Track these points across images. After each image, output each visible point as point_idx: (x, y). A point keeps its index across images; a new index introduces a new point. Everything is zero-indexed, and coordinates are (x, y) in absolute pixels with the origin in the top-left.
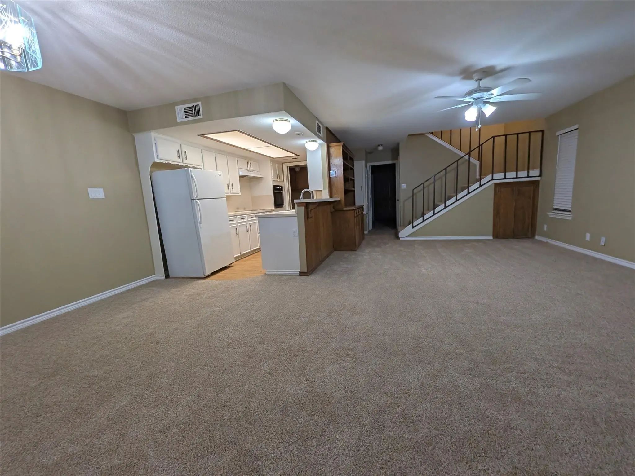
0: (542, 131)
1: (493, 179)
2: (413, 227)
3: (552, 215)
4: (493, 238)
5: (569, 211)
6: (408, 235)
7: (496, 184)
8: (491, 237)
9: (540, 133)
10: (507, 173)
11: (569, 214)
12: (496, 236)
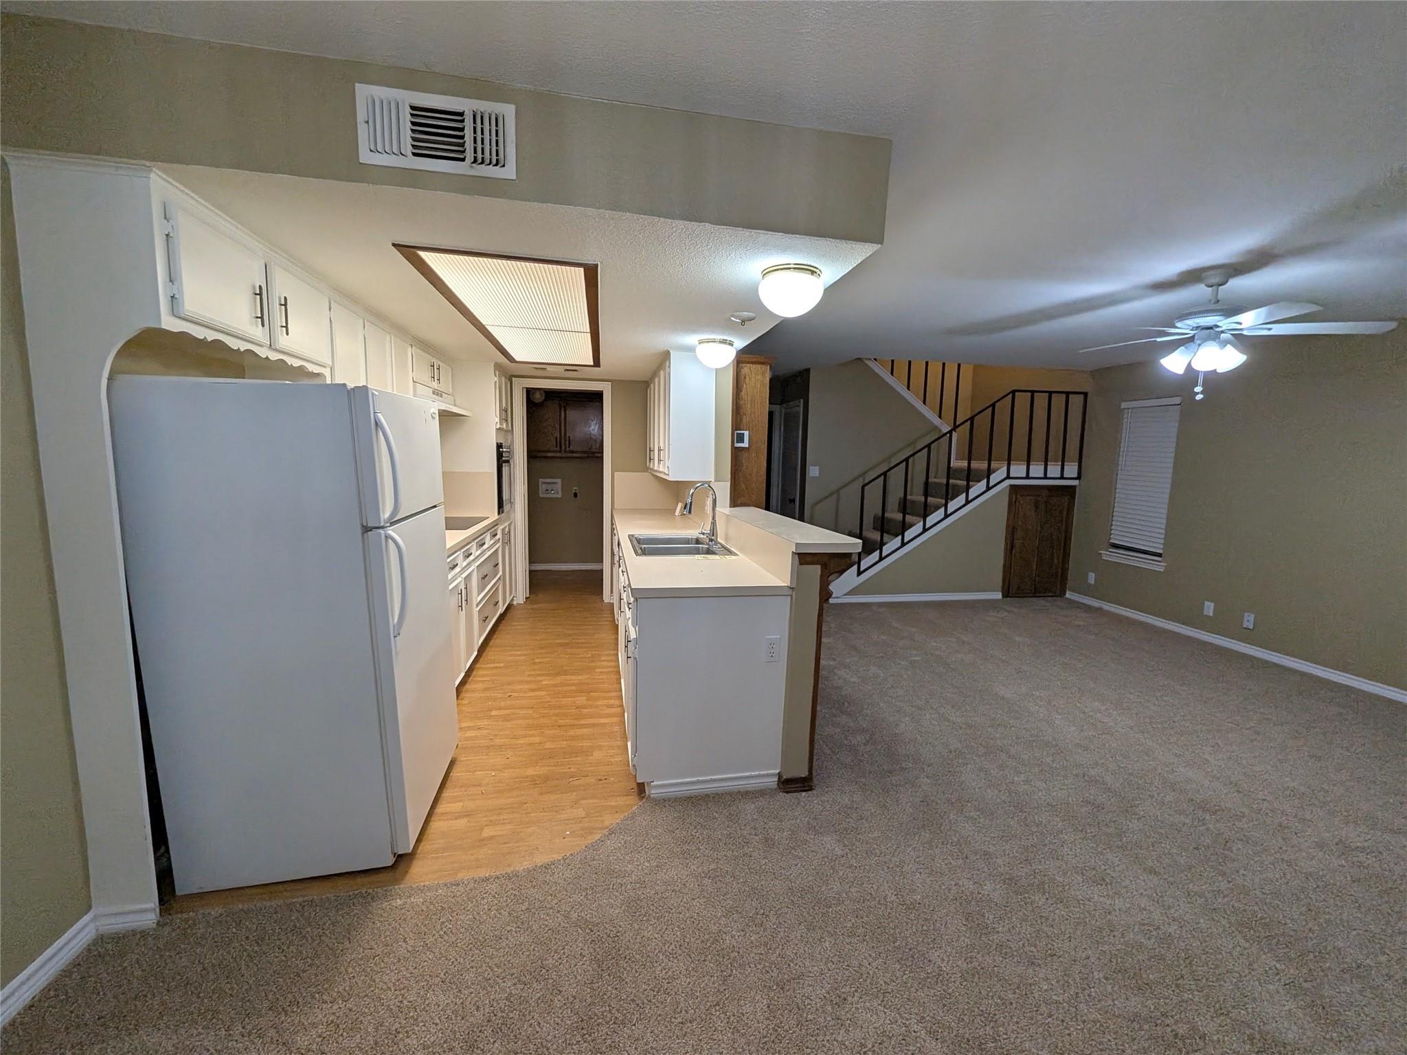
0: (1086, 394)
1: (1008, 477)
2: (859, 573)
3: (1110, 556)
4: (1003, 596)
5: (1160, 555)
6: (846, 592)
7: (1012, 487)
8: (999, 596)
9: (1082, 397)
10: (1031, 467)
11: (1160, 562)
12: (1009, 591)
